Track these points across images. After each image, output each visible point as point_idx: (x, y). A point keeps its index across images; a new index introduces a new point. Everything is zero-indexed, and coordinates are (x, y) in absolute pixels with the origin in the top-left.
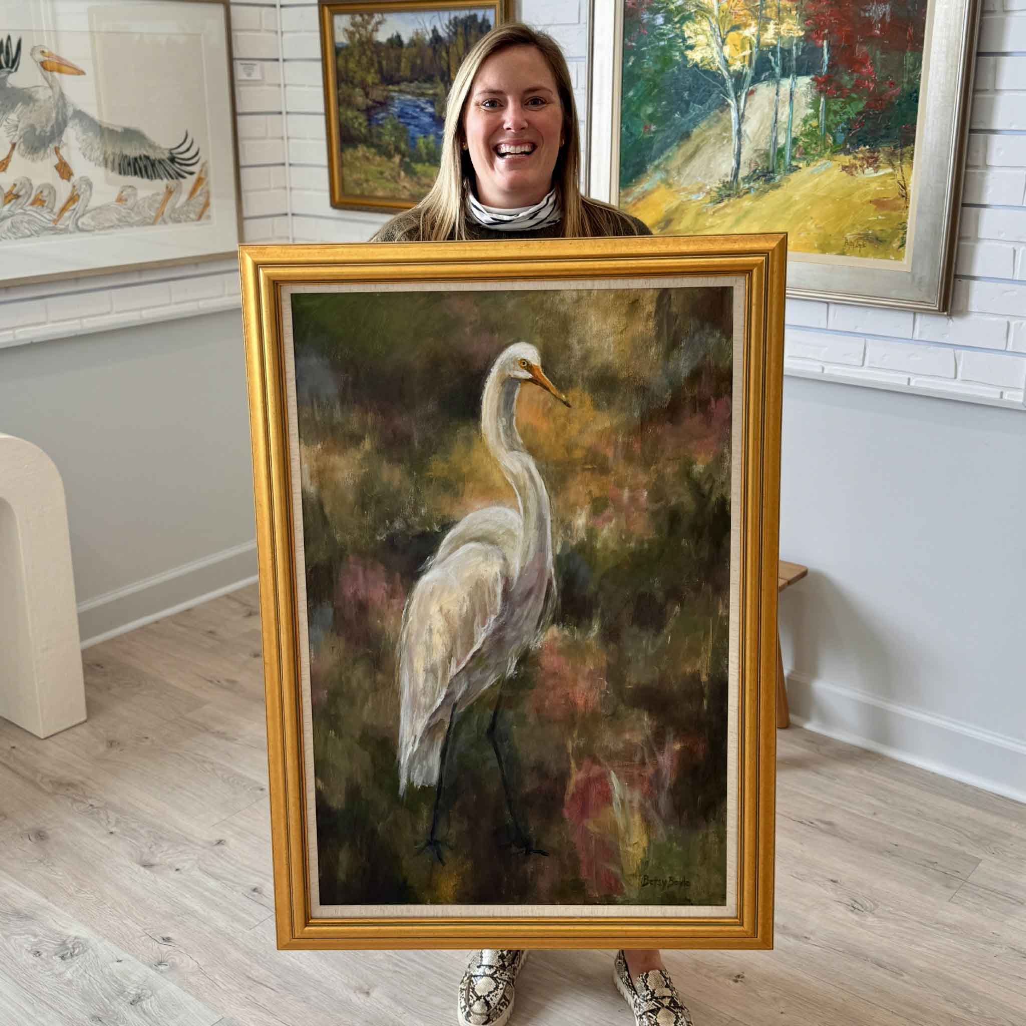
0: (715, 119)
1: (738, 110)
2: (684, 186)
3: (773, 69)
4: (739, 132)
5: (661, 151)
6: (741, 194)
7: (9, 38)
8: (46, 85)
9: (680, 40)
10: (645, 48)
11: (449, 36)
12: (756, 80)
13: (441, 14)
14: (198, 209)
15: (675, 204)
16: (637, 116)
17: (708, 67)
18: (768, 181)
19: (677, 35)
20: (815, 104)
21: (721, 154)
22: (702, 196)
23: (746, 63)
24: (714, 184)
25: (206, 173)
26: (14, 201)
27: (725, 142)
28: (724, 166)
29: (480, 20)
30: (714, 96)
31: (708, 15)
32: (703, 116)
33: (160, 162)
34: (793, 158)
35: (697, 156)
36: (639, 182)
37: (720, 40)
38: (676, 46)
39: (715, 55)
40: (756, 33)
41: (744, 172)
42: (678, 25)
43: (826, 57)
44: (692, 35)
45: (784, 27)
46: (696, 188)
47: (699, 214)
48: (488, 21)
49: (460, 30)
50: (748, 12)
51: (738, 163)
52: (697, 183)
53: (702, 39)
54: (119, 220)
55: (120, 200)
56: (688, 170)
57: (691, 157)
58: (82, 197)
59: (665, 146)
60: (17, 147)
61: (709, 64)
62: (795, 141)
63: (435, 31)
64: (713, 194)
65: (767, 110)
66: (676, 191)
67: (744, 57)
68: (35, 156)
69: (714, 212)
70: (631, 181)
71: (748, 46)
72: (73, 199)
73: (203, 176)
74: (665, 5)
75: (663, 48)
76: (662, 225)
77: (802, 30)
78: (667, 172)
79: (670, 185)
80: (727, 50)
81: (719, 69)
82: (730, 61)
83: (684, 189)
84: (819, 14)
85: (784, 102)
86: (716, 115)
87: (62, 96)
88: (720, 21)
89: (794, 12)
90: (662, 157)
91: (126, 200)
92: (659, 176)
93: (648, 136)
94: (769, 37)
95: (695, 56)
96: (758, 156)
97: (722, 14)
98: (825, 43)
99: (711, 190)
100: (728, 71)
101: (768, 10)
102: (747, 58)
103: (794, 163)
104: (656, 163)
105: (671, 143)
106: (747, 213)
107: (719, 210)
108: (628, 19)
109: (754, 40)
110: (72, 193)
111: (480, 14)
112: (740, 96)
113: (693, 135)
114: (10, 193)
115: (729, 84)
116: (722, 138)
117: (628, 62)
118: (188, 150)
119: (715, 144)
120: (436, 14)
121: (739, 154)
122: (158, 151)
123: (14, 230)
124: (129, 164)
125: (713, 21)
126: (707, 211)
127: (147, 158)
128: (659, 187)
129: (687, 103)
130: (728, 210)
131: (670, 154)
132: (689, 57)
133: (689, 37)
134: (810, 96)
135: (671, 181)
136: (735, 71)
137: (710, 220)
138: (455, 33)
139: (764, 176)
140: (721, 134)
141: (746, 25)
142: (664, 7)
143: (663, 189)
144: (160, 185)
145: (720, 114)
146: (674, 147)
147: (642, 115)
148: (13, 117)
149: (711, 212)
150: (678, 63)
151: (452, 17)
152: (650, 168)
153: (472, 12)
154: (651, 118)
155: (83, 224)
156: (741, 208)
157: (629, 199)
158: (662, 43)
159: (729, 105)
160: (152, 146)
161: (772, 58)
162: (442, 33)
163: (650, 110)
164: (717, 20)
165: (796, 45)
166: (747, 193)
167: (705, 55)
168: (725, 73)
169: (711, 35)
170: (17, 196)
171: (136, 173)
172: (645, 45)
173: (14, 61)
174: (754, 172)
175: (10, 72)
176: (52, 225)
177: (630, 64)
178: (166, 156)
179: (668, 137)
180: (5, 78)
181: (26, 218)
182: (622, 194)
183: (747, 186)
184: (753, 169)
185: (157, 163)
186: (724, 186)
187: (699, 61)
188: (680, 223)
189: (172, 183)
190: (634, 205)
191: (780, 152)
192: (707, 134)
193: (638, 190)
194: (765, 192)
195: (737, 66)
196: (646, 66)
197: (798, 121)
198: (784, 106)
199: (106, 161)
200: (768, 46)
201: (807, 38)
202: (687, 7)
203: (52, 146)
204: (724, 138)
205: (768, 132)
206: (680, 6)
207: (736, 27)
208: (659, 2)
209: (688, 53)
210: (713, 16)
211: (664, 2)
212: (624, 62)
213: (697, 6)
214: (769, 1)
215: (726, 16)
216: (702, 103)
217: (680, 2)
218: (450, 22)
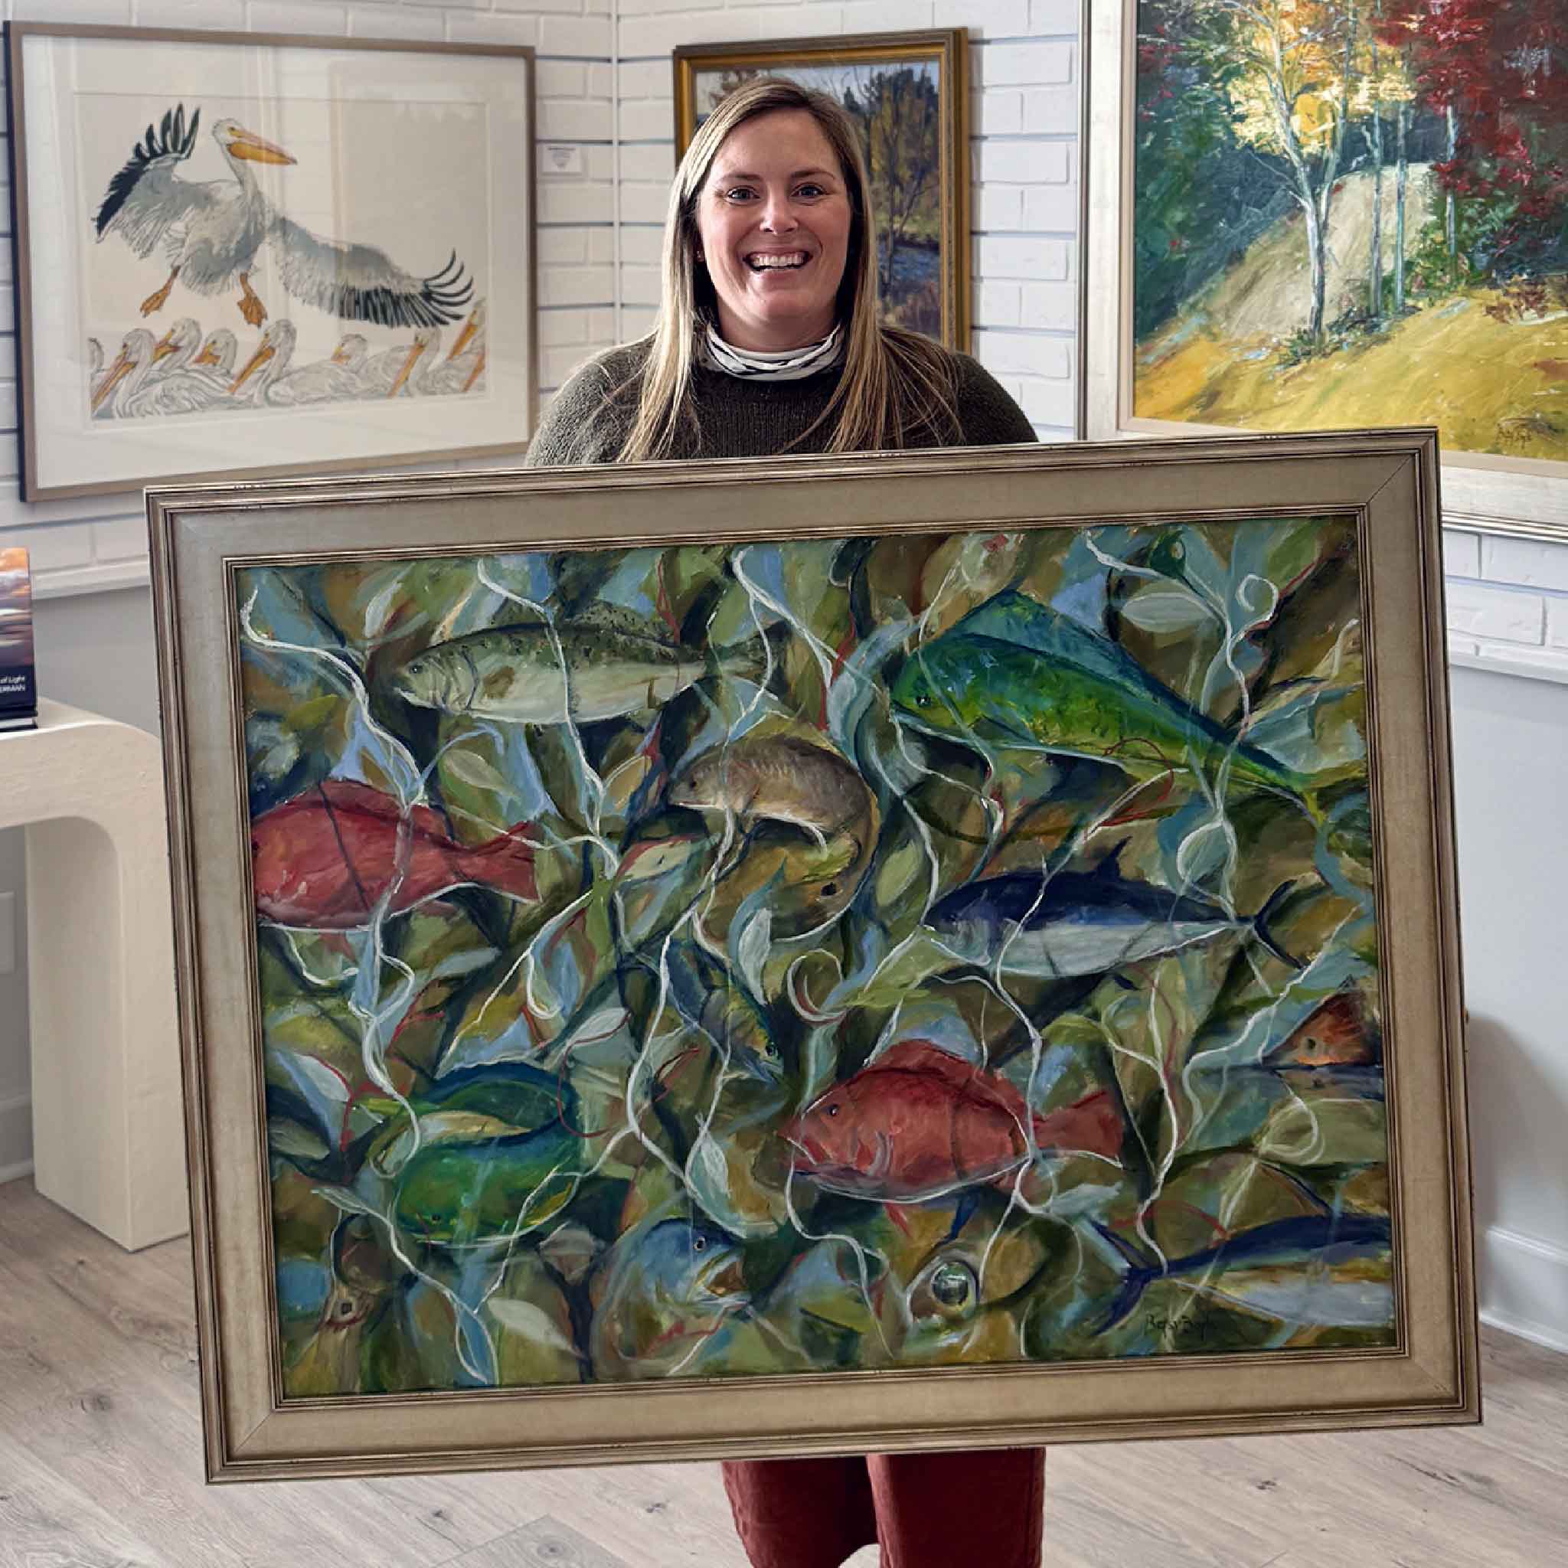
0: (1282, 231)
1: (1318, 216)
2: (1237, 336)
3: (1369, 151)
4: (1320, 250)
5: (1198, 282)
6: (1328, 350)
7: (180, 109)
8: (235, 179)
9: (1224, 108)
10: (1170, 120)
11: (870, 102)
12: (1343, 169)
13: (859, 69)
14: (465, 375)
15: (1223, 366)
16: (1161, 225)
17: (1268, 149)
18: (1369, 331)
19: (1219, 99)
20: (1438, 207)
21: (1292, 286)
22: (1265, 353)
23: (1328, 142)
24: (1284, 335)
25: (482, 318)
26: (169, 355)
27: (1299, 267)
28: (1298, 306)
29: (917, 78)
30: (1279, 193)
31: (1265, 68)
32: (1264, 225)
33: (408, 298)
34: (1407, 293)
35: (1255, 290)
36: (1166, 332)
37: (1284, 106)
38: (1217, 117)
39: (1278, 130)
40: (1341, 96)
41: (1330, 316)
42: (1219, 85)
43: (1452, 133)
44: (1242, 99)
45: (1384, 85)
46: (1256, 339)
47: (1262, 383)
48: (929, 79)
49: (886, 94)
50: (1327, 64)
51: (1321, 301)
52: (1258, 333)
53: (1257, 105)
54: (336, 389)
55: (338, 356)
56: (1242, 311)
57: (1246, 291)
58: (277, 351)
59: (1205, 274)
60: (180, 273)
61: (1269, 144)
62: (1409, 266)
63: (848, 95)
64: (1284, 351)
65: (1362, 217)
66: (1224, 345)
67: (1324, 133)
68: (209, 286)
69: (1286, 381)
70: (1152, 329)
71: (1329, 116)
72: (264, 353)
73: (475, 321)
74: (1198, 53)
75: (1197, 120)
76: (1203, 400)
77: (1413, 91)
78: (1210, 314)
79: (1214, 337)
80: (1297, 122)
81: (1285, 152)
82: (1303, 139)
83: (1238, 342)
84: (1438, 65)
85: (1389, 205)
86: (1284, 224)
87: (258, 195)
88: (1286, 77)
89: (1399, 63)
90: (1201, 292)
91: (349, 357)
92: (1195, 322)
93: (1177, 257)
94: (1361, 101)
95: (1247, 132)
96: (1351, 291)
97: (1287, 67)
98: (1449, 110)
99: (1279, 343)
100: (1300, 155)
101: (1358, 60)
102: (1328, 135)
103: (1410, 302)
104: (1191, 300)
105: (1215, 269)
106: (1338, 382)
107: (1293, 376)
108: (1142, 75)
109: (1339, 106)
110: (263, 344)
111: (917, 69)
112: (1319, 194)
113: (1248, 256)
114: (165, 343)
115: (1302, 175)
116: (1293, 261)
117: (1144, 141)
118: (453, 281)
119: (1283, 269)
120: (850, 69)
121: (1322, 286)
122: (405, 282)
123: (166, 400)
124: (357, 302)
125: (1273, 76)
126: (1274, 381)
127: (387, 292)
128: (1196, 339)
129: (1238, 205)
130: (1308, 378)
131: (1214, 286)
132: (1239, 134)
133: (1238, 103)
134: (1429, 194)
135: (1215, 330)
136: (1310, 155)
137: (1280, 393)
138: (879, 99)
139: (1363, 321)
140: (1291, 254)
141: (1326, 84)
142: (1197, 57)
143: (1204, 342)
144: (405, 335)
145: (1289, 223)
146: (1219, 275)
147: (1167, 223)
148: (178, 226)
149: (1280, 381)
150: (1221, 143)
151: (875, 74)
152: (1182, 308)
153: (906, 67)
154: (1181, 227)
155: (277, 394)
156: (1328, 374)
157: (1151, 359)
158: (1195, 112)
159: (1302, 209)
160: (396, 275)
161: (1367, 135)
162: (860, 98)
163: (1179, 216)
164: (1280, 76)
165: (1405, 113)
166: (1336, 349)
167: (1264, 130)
168: (1295, 158)
169: (1272, 100)
170: (176, 348)
171: (367, 316)
172: (1170, 114)
173: (186, 142)
174: (1347, 315)
175: (177, 159)
176: (227, 394)
177: (1148, 144)
178: (417, 290)
179: (1209, 259)
180: (170, 168)
181: (187, 383)
182: (1139, 349)
183: (1336, 337)
184: (1345, 310)
185: (402, 303)
186: (1300, 338)
187: (1253, 139)
188: (1232, 397)
189: (425, 332)
190: (1157, 368)
191: (1387, 284)
192: (1271, 253)
193: (1163, 343)
194: (1366, 347)
195: (1312, 147)
196: (1171, 147)
197: (1412, 234)
198: (1389, 210)
199: (321, 296)
200: (1360, 115)
201: (1420, 102)
202: (1234, 57)
203: (236, 273)
204: (1297, 261)
205: (1366, 250)
206: (1223, 55)
207: (1310, 87)
208: (1190, 49)
209: (1237, 127)
210: (1274, 71)
211: (1198, 49)
212: (1138, 141)
213: (1249, 55)
214: (1360, 46)
215: (1293, 70)
216: (1260, 205)
217: (1222, 49)
218: (872, 82)
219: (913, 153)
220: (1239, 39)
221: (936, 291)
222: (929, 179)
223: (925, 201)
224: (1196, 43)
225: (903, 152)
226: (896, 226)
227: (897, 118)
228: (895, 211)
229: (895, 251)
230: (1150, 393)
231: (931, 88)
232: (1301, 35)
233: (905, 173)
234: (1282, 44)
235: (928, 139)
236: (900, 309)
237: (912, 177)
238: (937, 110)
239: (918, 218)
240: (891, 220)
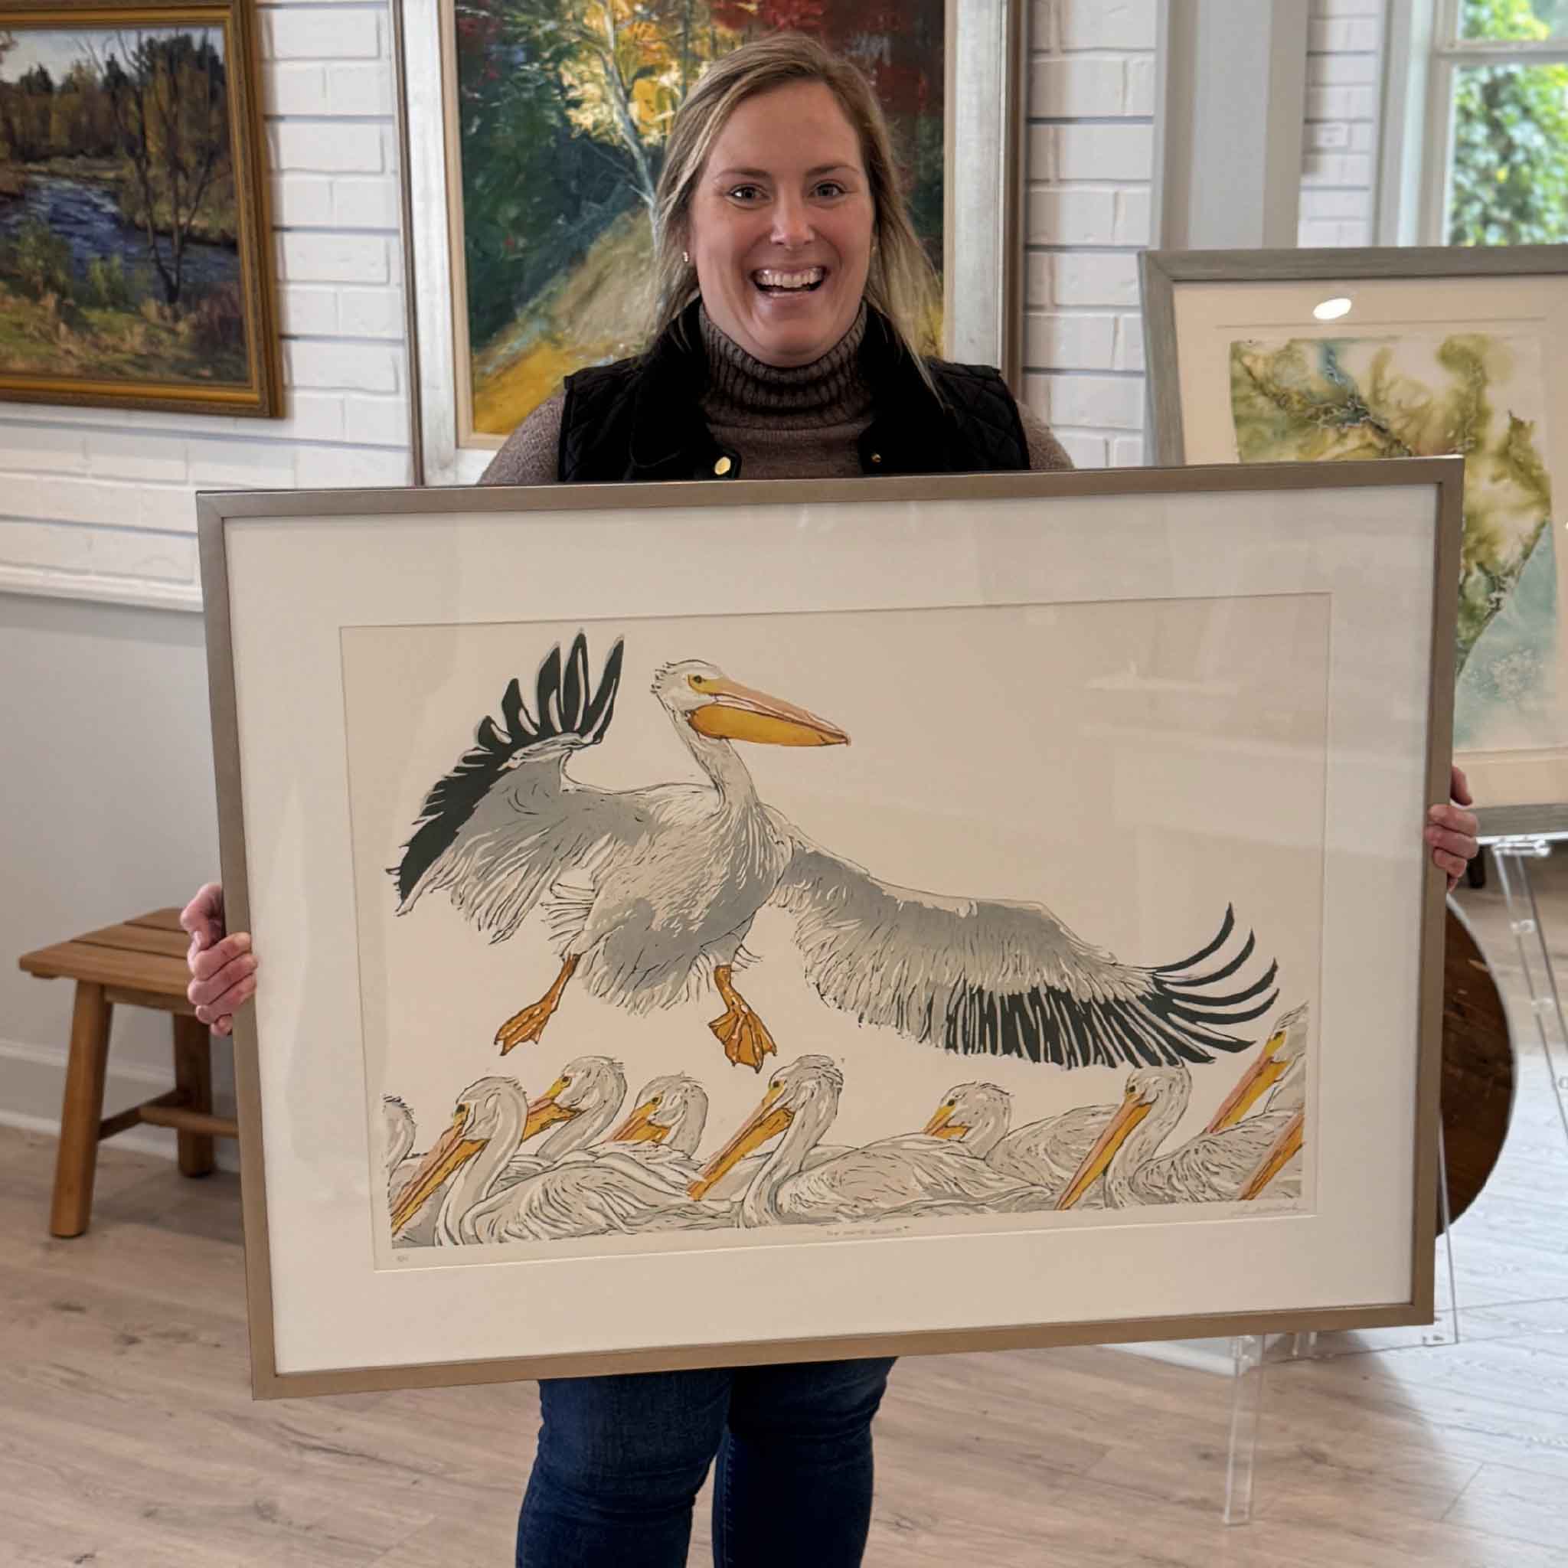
0: (625, 227)
2: (582, 342)
5: (537, 286)
9: (557, 91)
10: (497, 104)
11: (139, 70)
13: (124, 34)
16: (493, 222)
17: (606, 138)
19: (549, 82)
21: (637, 289)
24: (631, 340)
27: (643, 268)
29: (196, 45)
30: (619, 187)
31: (600, 49)
32: (605, 221)
35: (600, 293)
36: (505, 339)
37: (621, 92)
38: (550, 101)
39: (616, 118)
40: (680, 82)
42: (550, 65)
44: (576, 82)
46: (601, 348)
48: (212, 48)
49: (160, 63)
50: (664, 46)
52: (603, 338)
53: (591, 89)
56: (586, 317)
57: (589, 296)
59: (544, 276)
61: (607, 133)
63: (112, 64)
66: (568, 353)
67: (664, 121)
70: (490, 336)
71: (668, 103)
74: (525, 29)
75: (528, 104)
78: (552, 320)
79: (557, 343)
80: (635, 109)
81: (624, 142)
82: (642, 128)
83: (582, 351)
86: (625, 222)
88: (621, 59)
90: (541, 295)
92: (536, 327)
93: (512, 257)
95: (584, 119)
97: (622, 48)
100: (640, 146)
101: (697, 43)
104: (531, 305)
105: (554, 271)
108: (463, 52)
109: (678, 93)
111: (197, 36)
113: (590, 256)
115: (643, 167)
116: (635, 260)
117: (469, 126)
119: (627, 271)
120: (113, 33)
125: (608, 58)
128: (538, 347)
129: (577, 200)
131: (555, 289)
132: (574, 121)
133: (571, 86)
135: (559, 336)
136: (650, 145)
138: (152, 69)
140: (635, 254)
141: (664, 68)
142: (521, 34)
143: (547, 349)
145: (631, 220)
146: (560, 278)
147: (500, 219)
150: (554, 130)
151: (144, 39)
152: (521, 314)
153: (182, 33)
154: (517, 224)
157: (489, 369)
158: (526, 95)
159: (645, 205)
162: (127, 67)
163: (513, 212)
164: (615, 58)
167: (600, 117)
168: (635, 149)
169: (608, 84)
172: (497, 97)
177: (474, 130)
179: (547, 260)
182: (476, 359)
187: (590, 127)
190: (498, 378)
192: (614, 253)
193: (502, 351)
195: (652, 138)
196: (500, 134)
202: (564, 34)
204: (642, 261)
206: (551, 32)
207: (646, 72)
208: (516, 25)
209: (572, 112)
210: (609, 51)
211: (522, 25)
212: (463, 128)
213: (581, 33)
214: (697, 27)
215: (629, 52)
216: (601, 200)
217: (551, 25)
218: (141, 48)
219: (197, 134)
220: (569, 16)
221: (235, 294)
222: (219, 166)
223: (215, 191)
224: (522, 18)
225: (184, 132)
226: (183, 220)
227: (175, 93)
228: (179, 203)
229: (183, 249)
230: (490, 407)
231: (215, 58)
232: (635, 13)
233: (190, 158)
234: (615, 22)
235: (215, 119)
236: (193, 316)
237: (200, 163)
238: (224, 83)
239: (209, 210)
240: (176, 213)
